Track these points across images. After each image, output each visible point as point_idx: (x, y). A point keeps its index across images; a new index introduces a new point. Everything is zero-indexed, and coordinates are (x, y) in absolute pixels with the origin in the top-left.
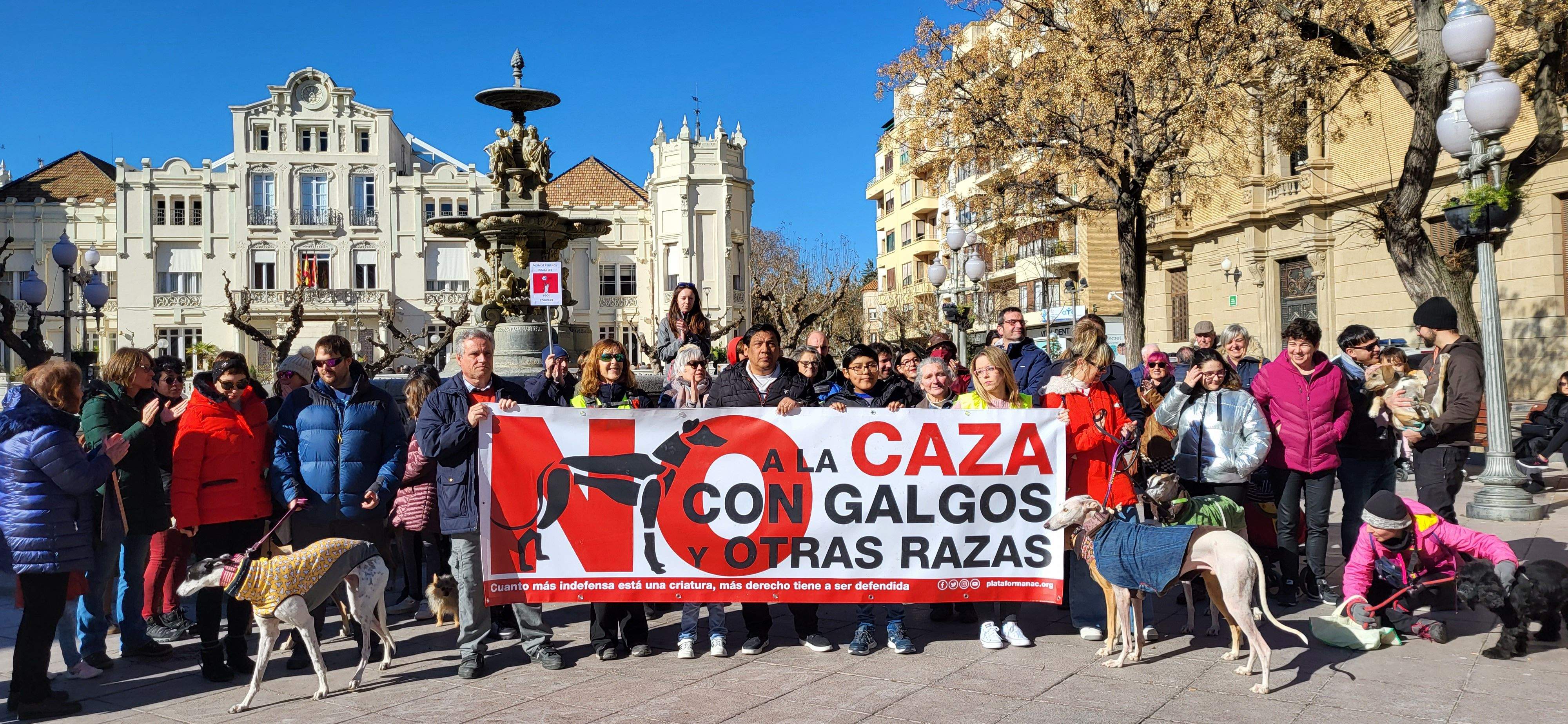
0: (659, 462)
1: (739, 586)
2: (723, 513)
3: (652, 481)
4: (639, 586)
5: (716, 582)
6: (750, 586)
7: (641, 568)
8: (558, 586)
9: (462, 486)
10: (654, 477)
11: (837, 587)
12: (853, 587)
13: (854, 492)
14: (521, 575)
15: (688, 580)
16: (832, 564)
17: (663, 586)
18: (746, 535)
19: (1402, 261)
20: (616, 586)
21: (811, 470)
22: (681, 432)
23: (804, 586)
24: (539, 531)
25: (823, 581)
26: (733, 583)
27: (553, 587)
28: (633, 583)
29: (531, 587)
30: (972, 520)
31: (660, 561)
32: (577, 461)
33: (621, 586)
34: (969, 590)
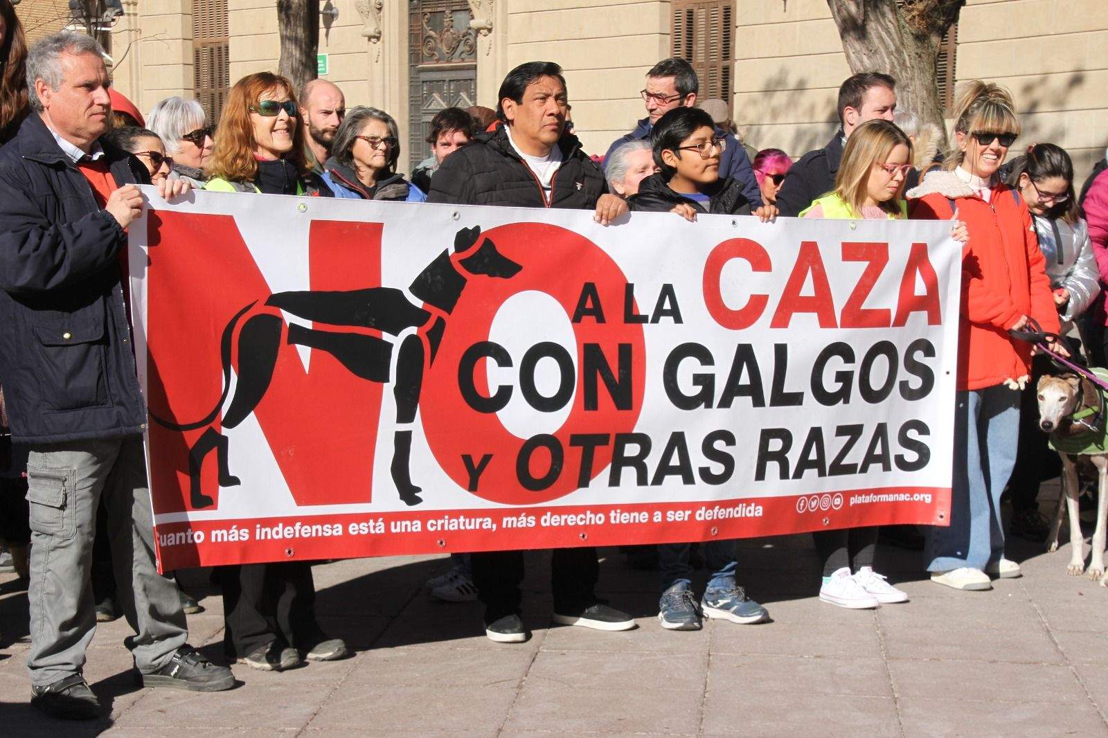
0: (418, 303)
1: (532, 521)
2: (517, 394)
3: (410, 338)
4: (381, 528)
5: (497, 515)
6: (548, 520)
7: (385, 495)
8: (252, 533)
9: (95, 348)
10: (412, 330)
11: (671, 516)
12: (692, 517)
13: (704, 356)
14: (194, 516)
15: (455, 514)
16: (667, 478)
17: (417, 526)
18: (551, 433)
19: (849, 13)
20: (345, 530)
21: (644, 319)
22: (452, 251)
23: (625, 518)
24: (225, 431)
25: (650, 508)
26: (523, 517)
27: (245, 535)
28: (371, 523)
29: (208, 536)
30: (847, 401)
31: (414, 482)
32: (291, 301)
33: (353, 529)
34: (831, 512)
